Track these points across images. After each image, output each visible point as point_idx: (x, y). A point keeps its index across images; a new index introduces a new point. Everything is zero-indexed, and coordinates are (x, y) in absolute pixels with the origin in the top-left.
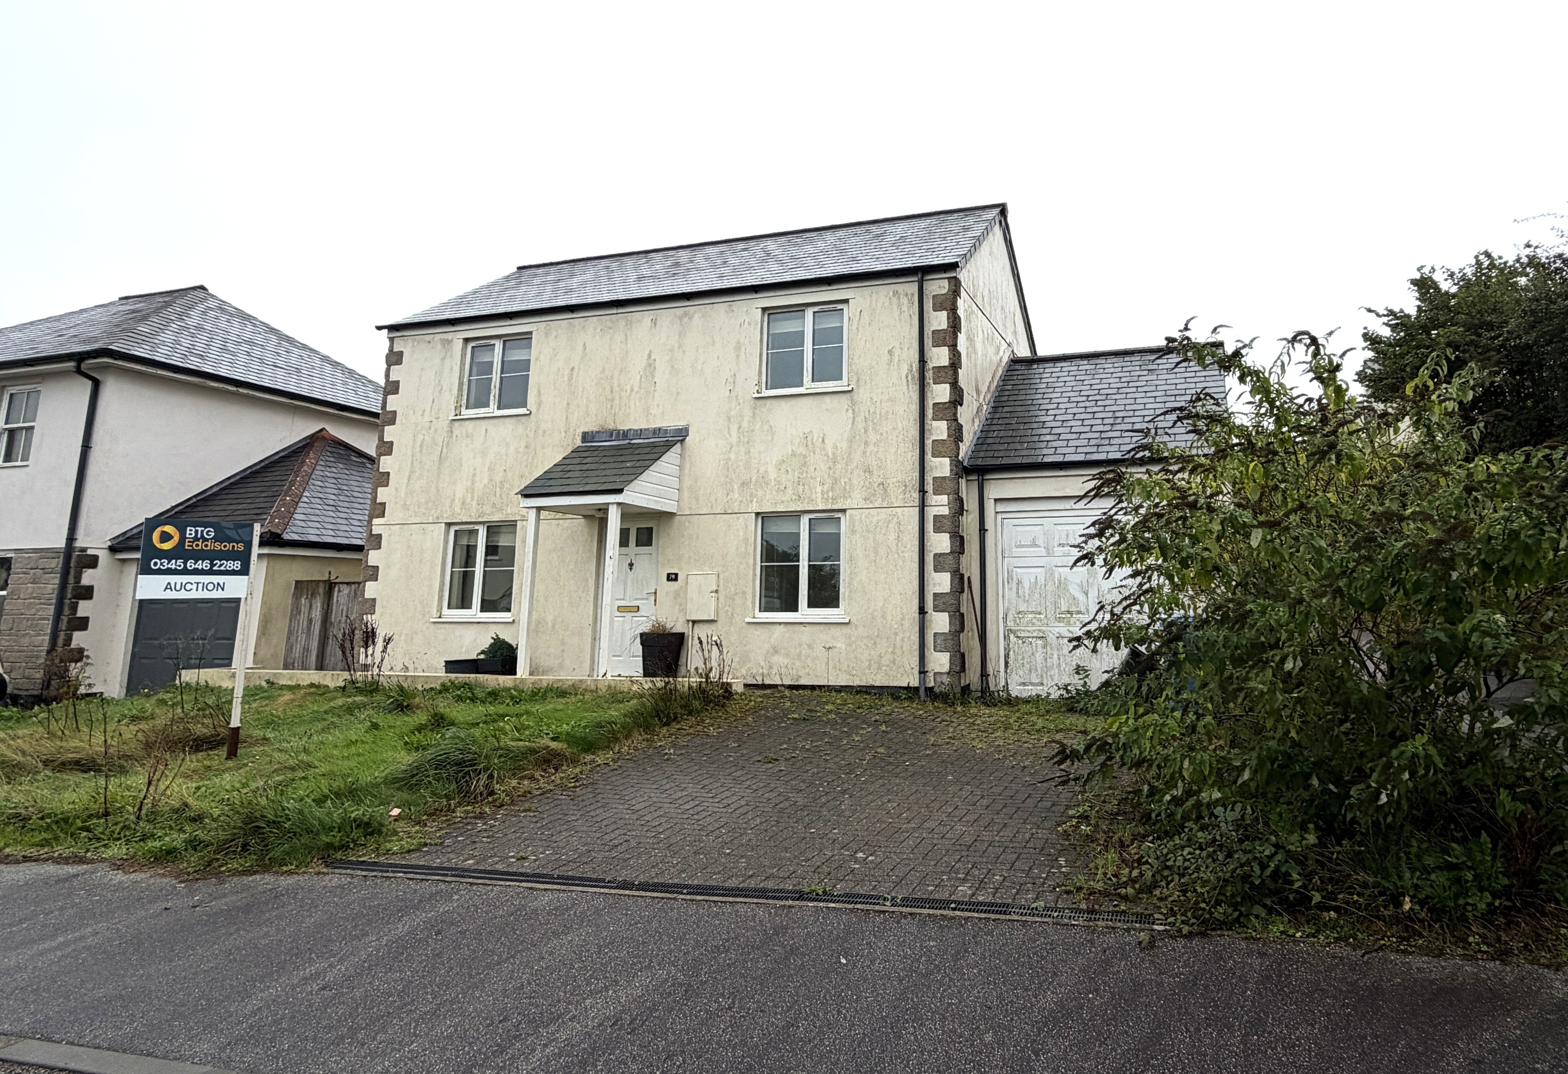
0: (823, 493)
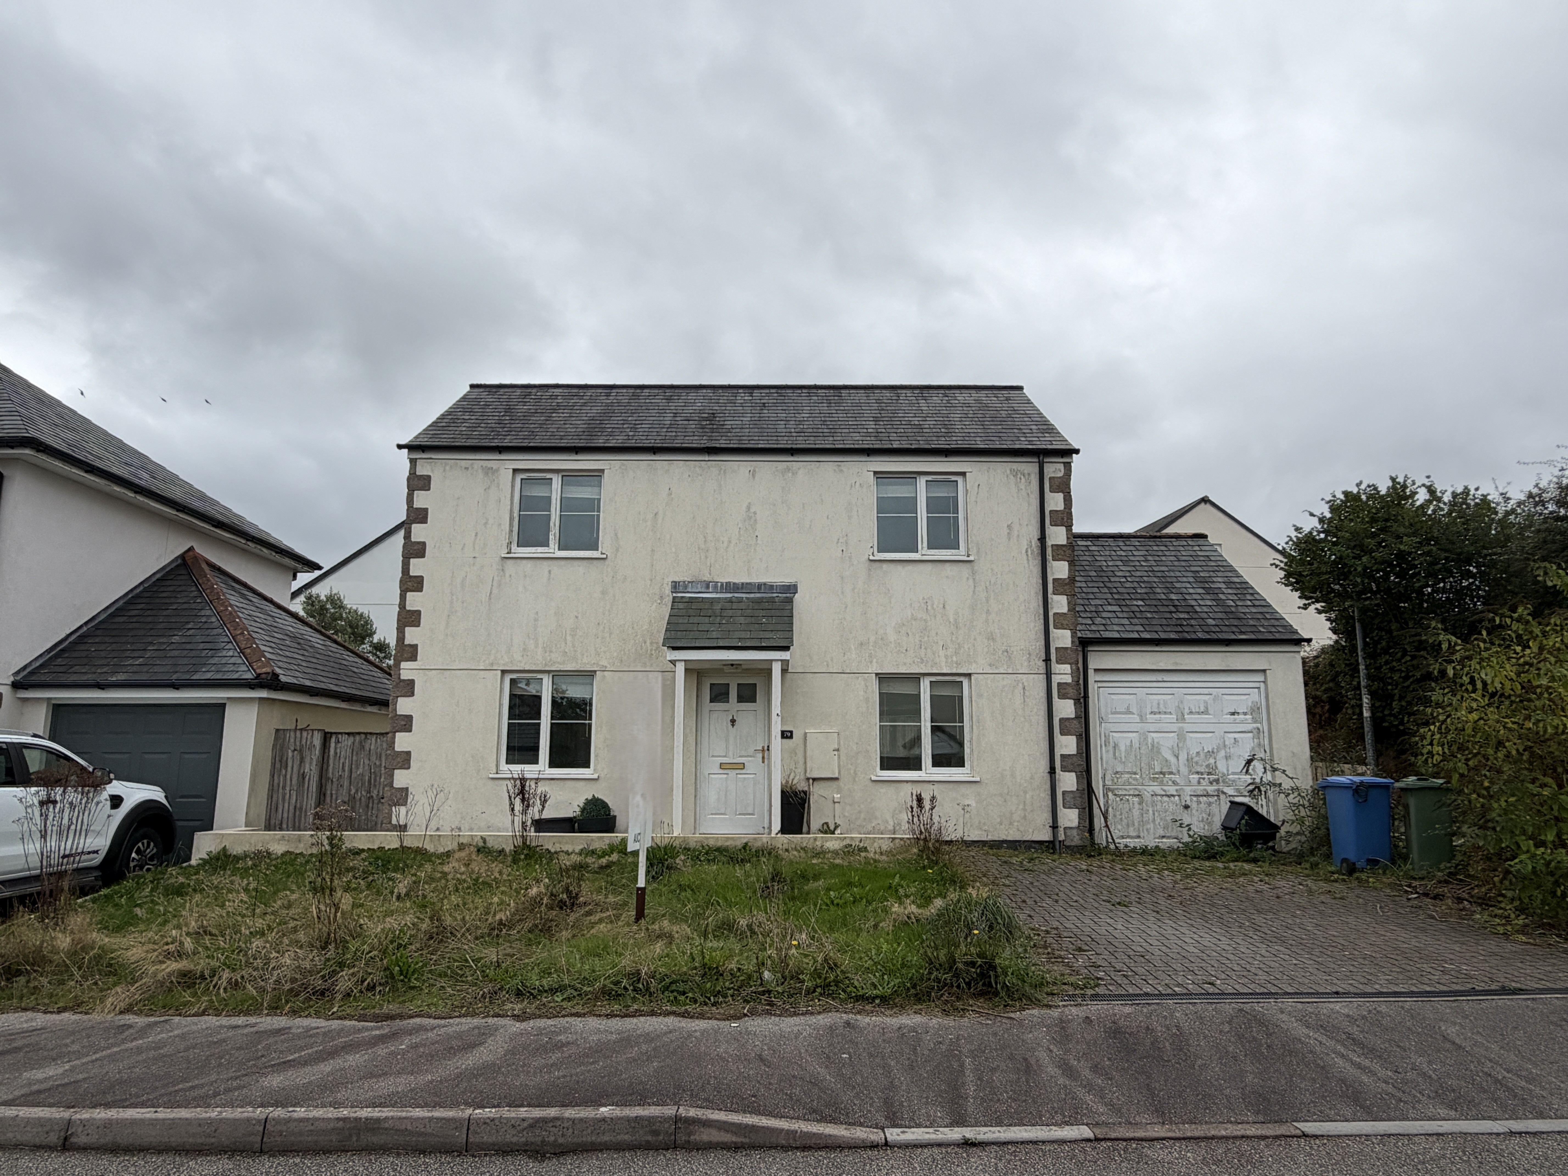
0: (946, 656)
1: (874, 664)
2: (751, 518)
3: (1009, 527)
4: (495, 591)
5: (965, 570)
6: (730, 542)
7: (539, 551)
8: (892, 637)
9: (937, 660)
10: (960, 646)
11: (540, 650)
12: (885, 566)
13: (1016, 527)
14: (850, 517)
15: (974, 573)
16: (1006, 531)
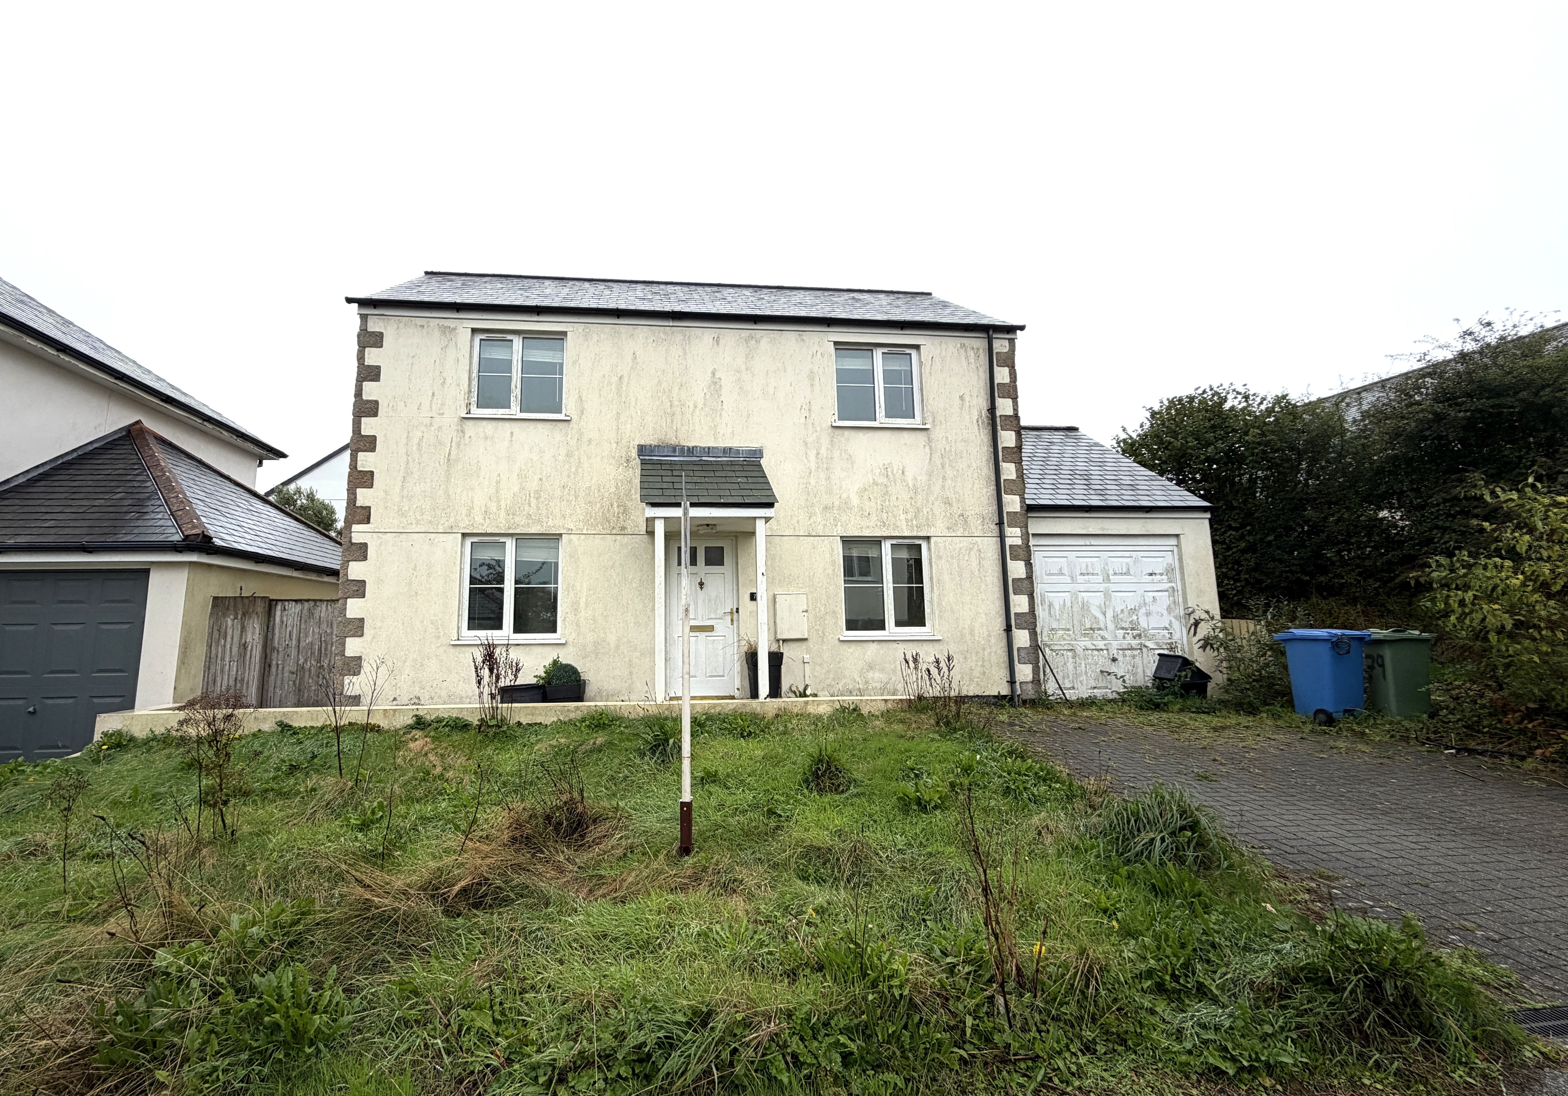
0: (907, 520)
1: (839, 528)
2: (715, 384)
3: (962, 398)
4: (454, 452)
5: (921, 437)
6: (696, 407)
7: (500, 412)
8: (855, 501)
9: (898, 523)
10: (918, 510)
11: (503, 514)
12: (847, 433)
13: (967, 398)
14: (812, 385)
15: (930, 440)
16: (957, 402)
